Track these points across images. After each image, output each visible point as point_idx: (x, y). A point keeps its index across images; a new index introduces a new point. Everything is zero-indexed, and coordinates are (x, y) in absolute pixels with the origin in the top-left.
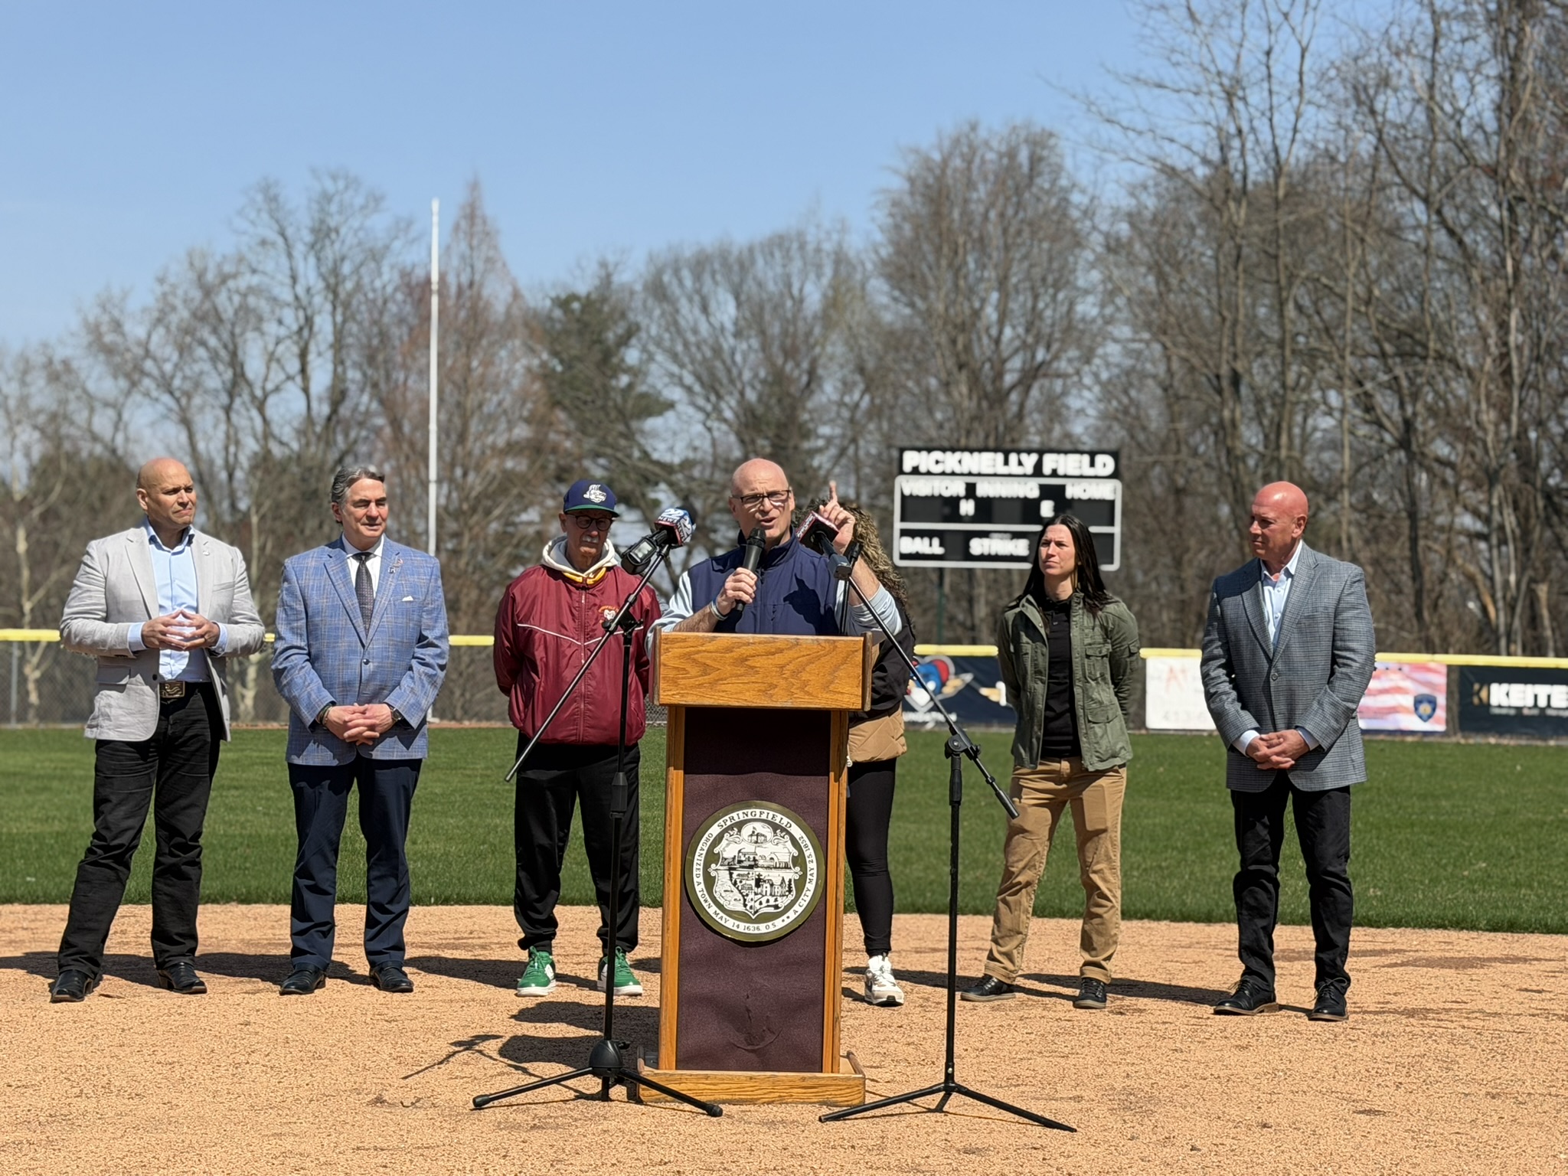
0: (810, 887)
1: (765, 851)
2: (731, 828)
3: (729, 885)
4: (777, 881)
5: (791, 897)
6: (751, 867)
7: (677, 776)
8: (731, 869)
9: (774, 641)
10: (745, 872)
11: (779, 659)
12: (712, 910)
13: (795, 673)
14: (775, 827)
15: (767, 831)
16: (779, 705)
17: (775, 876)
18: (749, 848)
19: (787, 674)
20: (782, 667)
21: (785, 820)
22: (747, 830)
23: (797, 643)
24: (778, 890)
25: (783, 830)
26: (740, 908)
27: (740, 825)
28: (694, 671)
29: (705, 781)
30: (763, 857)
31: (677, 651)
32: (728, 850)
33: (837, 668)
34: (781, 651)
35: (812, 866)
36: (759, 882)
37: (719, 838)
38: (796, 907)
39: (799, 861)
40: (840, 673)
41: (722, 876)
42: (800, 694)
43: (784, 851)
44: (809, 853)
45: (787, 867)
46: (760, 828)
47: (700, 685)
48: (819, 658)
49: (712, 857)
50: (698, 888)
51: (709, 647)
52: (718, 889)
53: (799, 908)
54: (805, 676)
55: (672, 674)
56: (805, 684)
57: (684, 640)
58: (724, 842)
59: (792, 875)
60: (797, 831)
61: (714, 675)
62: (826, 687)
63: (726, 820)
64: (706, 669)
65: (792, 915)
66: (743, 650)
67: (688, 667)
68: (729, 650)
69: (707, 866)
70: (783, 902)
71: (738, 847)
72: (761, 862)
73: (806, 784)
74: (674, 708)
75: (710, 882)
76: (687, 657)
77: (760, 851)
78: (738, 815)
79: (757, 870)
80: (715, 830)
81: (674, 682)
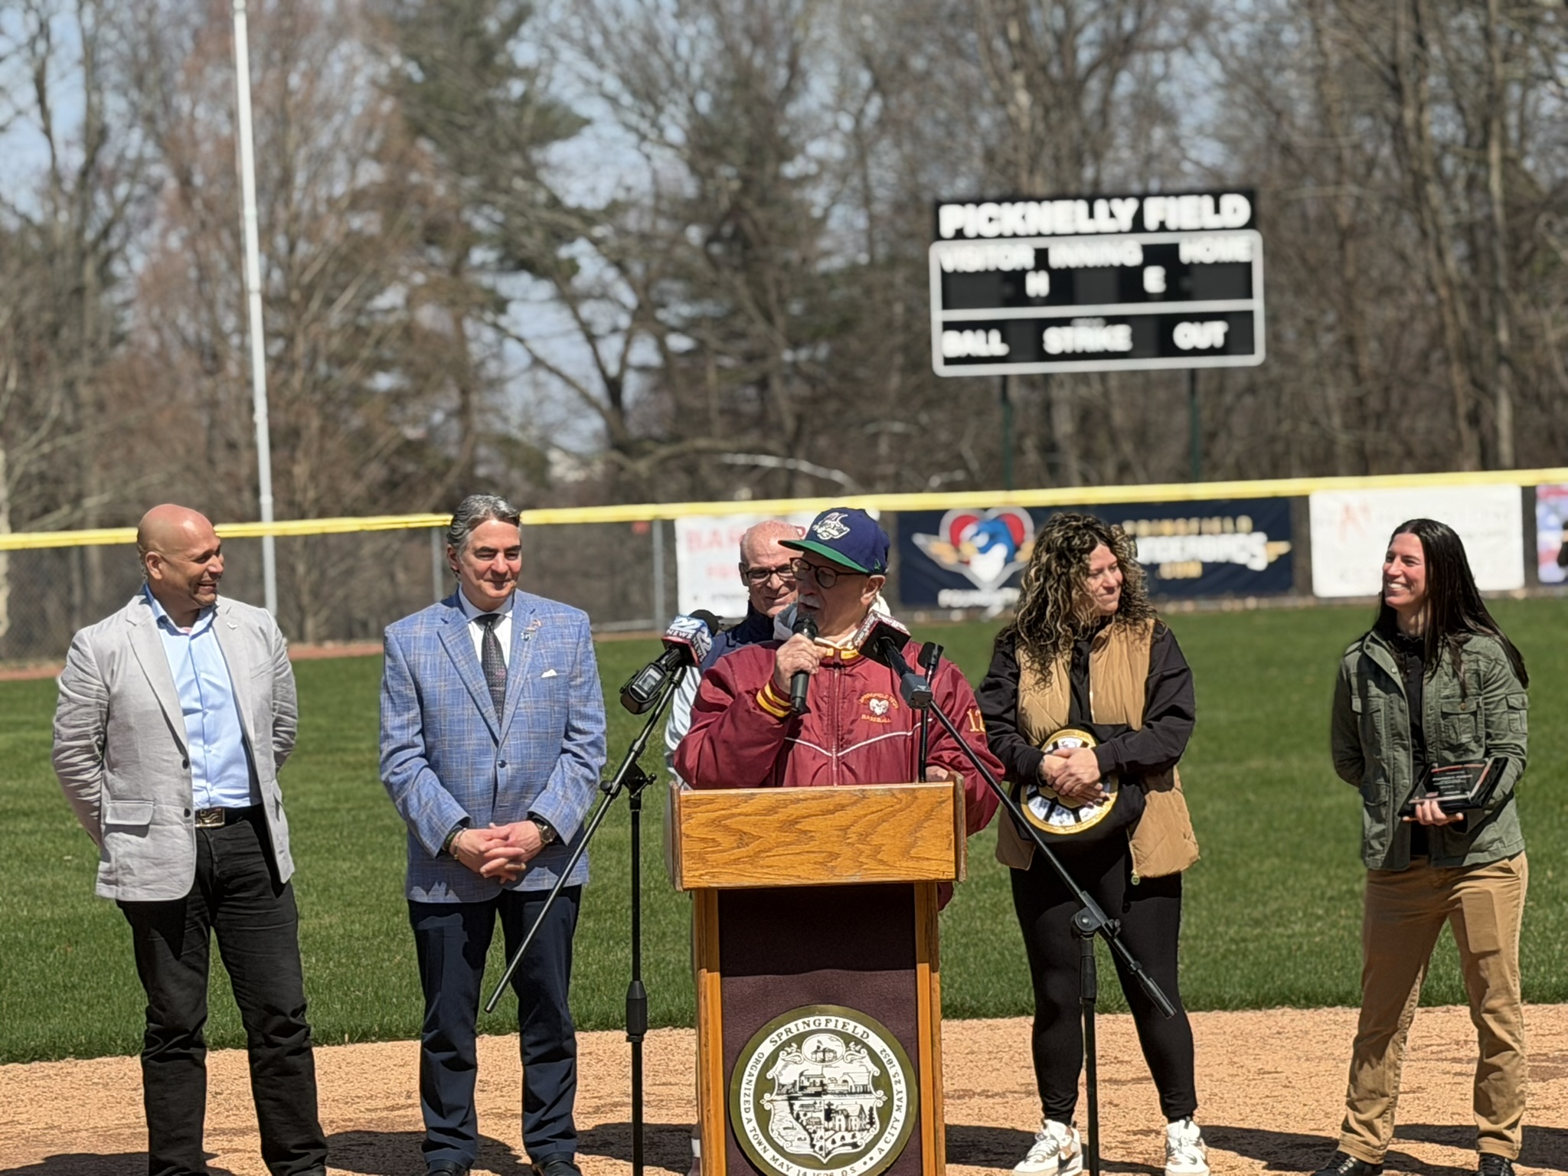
0: (899, 1116)
1: (834, 1073)
2: (788, 1043)
3: (790, 1120)
4: (854, 1111)
5: (875, 1130)
6: (818, 1094)
7: (711, 981)
8: (791, 1099)
9: (832, 794)
10: (809, 1101)
11: (841, 818)
12: (769, 1155)
13: (863, 837)
14: (847, 1039)
15: (837, 1045)
16: (843, 880)
17: (851, 1104)
18: (814, 1069)
19: (853, 838)
20: (845, 829)
21: (861, 1029)
22: (810, 1044)
23: (864, 796)
24: (855, 1123)
25: (858, 1042)
26: (807, 1150)
27: (800, 1039)
28: (726, 841)
29: (748, 984)
30: (834, 1080)
31: (702, 817)
32: (786, 1073)
33: (919, 826)
34: (842, 807)
35: (900, 1088)
36: (829, 1114)
37: (773, 1058)
38: (881, 1144)
39: (882, 1082)
40: (924, 832)
41: (778, 1107)
42: (872, 864)
43: (861, 1071)
44: (895, 1070)
45: (865, 1092)
46: (827, 1041)
47: (736, 861)
48: (893, 814)
49: (764, 1085)
50: (748, 1127)
51: (745, 808)
52: (775, 1127)
53: (885, 1145)
54: (876, 840)
55: (697, 847)
56: (878, 849)
57: (711, 801)
58: (780, 1063)
59: (874, 1101)
60: (876, 1043)
61: (754, 846)
62: (906, 853)
63: (782, 1034)
64: (743, 838)
65: (876, 1156)
66: (793, 811)
67: (719, 836)
68: (772, 810)
69: (758, 1096)
70: (864, 1139)
71: (799, 1069)
72: (831, 1087)
73: (886, 980)
74: (702, 894)
75: (764, 1118)
76: (716, 823)
77: (829, 1073)
78: (797, 1026)
79: (826, 1098)
80: (766, 1048)
81: (702, 858)
